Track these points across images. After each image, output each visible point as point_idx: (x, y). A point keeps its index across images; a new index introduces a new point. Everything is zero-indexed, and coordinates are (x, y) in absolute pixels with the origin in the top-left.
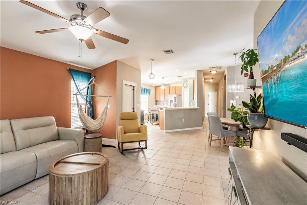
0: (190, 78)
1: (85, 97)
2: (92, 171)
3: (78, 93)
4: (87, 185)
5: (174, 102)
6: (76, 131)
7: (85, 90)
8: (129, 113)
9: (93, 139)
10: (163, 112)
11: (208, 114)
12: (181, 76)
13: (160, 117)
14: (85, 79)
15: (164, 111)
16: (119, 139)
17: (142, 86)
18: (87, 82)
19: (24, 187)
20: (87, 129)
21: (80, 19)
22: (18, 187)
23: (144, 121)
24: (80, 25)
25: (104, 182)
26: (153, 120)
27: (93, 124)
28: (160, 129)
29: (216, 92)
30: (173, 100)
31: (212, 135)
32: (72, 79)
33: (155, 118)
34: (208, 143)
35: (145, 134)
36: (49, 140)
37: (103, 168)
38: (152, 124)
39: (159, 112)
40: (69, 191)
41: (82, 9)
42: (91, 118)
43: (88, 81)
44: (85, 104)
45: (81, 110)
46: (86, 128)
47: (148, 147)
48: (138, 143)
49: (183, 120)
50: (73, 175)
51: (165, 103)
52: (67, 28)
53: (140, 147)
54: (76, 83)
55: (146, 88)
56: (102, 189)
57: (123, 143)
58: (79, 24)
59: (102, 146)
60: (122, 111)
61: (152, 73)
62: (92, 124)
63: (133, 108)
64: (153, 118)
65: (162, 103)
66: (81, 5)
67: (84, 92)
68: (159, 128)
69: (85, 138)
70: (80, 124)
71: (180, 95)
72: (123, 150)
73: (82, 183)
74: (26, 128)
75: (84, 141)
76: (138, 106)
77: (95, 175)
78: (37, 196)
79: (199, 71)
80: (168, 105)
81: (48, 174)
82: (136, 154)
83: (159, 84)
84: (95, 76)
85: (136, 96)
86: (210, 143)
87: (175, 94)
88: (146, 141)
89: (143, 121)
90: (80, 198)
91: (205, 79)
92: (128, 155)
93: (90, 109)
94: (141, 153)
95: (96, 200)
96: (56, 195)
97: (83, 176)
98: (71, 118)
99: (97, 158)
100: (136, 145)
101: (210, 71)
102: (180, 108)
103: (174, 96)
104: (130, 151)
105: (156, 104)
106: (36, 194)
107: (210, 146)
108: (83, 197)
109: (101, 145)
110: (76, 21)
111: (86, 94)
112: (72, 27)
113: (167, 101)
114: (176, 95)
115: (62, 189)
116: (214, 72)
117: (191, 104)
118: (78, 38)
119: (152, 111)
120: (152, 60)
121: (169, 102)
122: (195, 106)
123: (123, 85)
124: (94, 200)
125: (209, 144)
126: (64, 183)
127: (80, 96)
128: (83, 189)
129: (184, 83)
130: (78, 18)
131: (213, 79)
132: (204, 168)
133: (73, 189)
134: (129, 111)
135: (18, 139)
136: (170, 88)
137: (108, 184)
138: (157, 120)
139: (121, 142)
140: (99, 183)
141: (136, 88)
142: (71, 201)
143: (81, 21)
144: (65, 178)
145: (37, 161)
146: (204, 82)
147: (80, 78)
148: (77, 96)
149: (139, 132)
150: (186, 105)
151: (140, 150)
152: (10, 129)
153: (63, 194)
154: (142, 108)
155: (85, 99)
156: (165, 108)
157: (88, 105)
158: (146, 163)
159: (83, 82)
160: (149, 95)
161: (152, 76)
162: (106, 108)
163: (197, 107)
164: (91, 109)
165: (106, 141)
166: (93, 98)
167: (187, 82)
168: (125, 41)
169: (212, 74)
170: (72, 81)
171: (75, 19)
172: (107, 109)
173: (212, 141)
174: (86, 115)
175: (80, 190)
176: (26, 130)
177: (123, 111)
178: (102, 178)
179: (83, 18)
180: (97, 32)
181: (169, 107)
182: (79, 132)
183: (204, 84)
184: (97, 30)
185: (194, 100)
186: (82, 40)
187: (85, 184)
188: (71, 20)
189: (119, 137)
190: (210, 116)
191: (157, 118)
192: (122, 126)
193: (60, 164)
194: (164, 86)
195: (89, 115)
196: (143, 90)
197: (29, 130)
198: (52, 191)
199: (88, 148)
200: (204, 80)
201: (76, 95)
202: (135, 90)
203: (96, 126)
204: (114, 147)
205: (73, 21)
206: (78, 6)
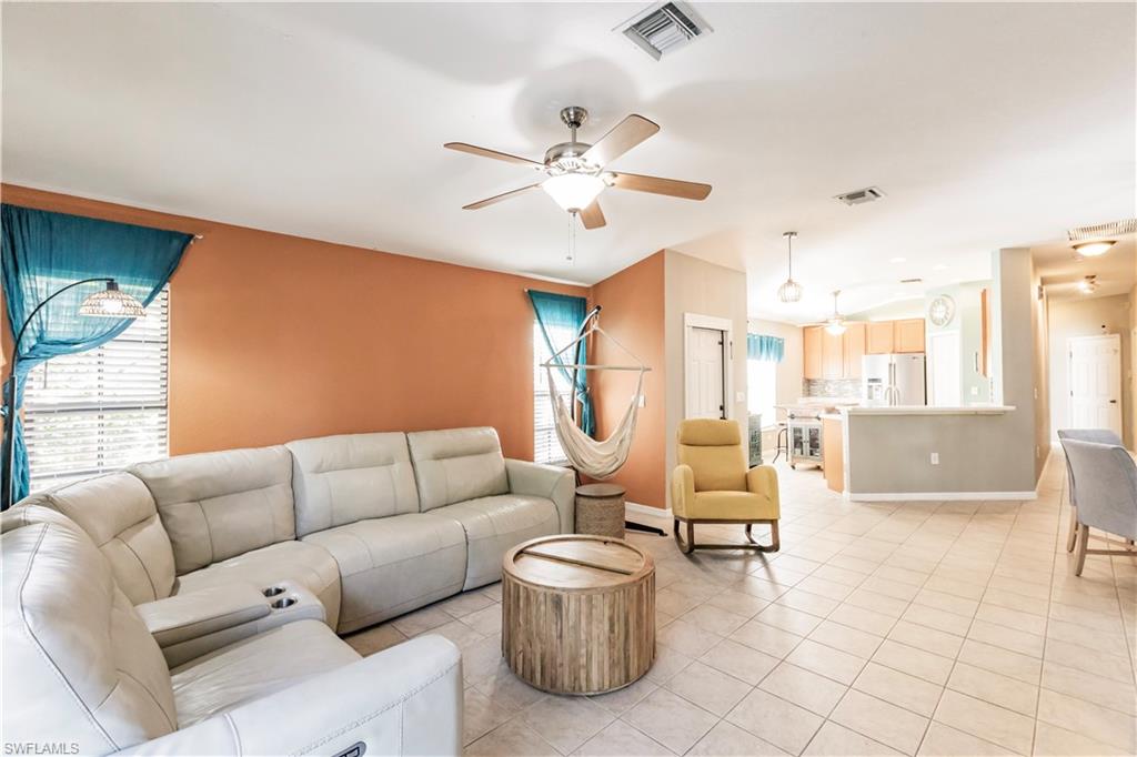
0: (965, 284)
1: (570, 372)
2: (612, 587)
3: (552, 362)
4: (601, 626)
5: (885, 383)
6: (555, 473)
7: (571, 352)
8: (708, 423)
9: (599, 501)
10: (840, 422)
11: (1061, 434)
12: (919, 280)
13: (826, 441)
14: (569, 316)
15: (843, 418)
16: (678, 507)
17: (754, 329)
18: (576, 324)
19: (441, 606)
20: (580, 469)
21: (571, 153)
22: (431, 601)
23: (763, 453)
24: (571, 171)
25: (645, 630)
26: (798, 451)
27: (597, 456)
28: (830, 487)
29: (1118, 336)
30: (884, 374)
31: (1086, 528)
32: (536, 321)
33: (808, 444)
34: (1064, 564)
35: (768, 499)
36: (488, 491)
37: (642, 585)
38: (793, 467)
39: (820, 423)
40: (554, 634)
41: (576, 123)
42: (586, 435)
43: (579, 323)
44: (570, 393)
45: (561, 412)
46: (576, 466)
47: (781, 546)
48: (744, 526)
49: (935, 459)
50: (564, 590)
51: (846, 387)
52: (536, 185)
53: (752, 542)
54: (546, 329)
55: (767, 334)
56: (640, 647)
57: (691, 522)
58: (567, 168)
59: (627, 527)
60: (684, 417)
61: (790, 282)
62: (591, 453)
63: (722, 408)
64: (798, 443)
65: (831, 389)
66: (572, 113)
67: (569, 357)
68: (825, 481)
69: (577, 495)
70: (558, 452)
71: (916, 355)
72: (693, 547)
73: (587, 618)
74: (440, 456)
75: (575, 503)
76: (739, 399)
77: (622, 601)
78: (473, 636)
79: (1010, 254)
80: (859, 395)
81: (499, 581)
82: (738, 565)
83: (821, 317)
84: (599, 308)
85: (730, 364)
86: (1075, 561)
87: (893, 352)
88: (774, 522)
89: (759, 454)
90: (583, 661)
91: (1044, 281)
92: (710, 565)
93: (584, 410)
94: (755, 565)
95: (623, 678)
96: (521, 638)
97: (590, 599)
98: (536, 433)
99: (621, 554)
100: (737, 535)
101: (1075, 247)
102: (919, 407)
103: (887, 359)
104: (717, 551)
105: (808, 393)
106: (471, 628)
107: (1078, 575)
108: (591, 658)
109: (624, 525)
110: (561, 160)
111: (572, 363)
112: (552, 179)
113: (856, 381)
114: (894, 355)
115: (538, 624)
116: (1095, 250)
117: (974, 391)
118: (566, 209)
119: (792, 417)
120: (792, 233)
121: (865, 384)
122: (992, 401)
123: (686, 329)
124: (619, 674)
125: (1074, 569)
126: (543, 608)
127: (556, 369)
128: (589, 634)
129: (934, 305)
130: (565, 154)
131: (1093, 277)
132: (1043, 659)
133: (565, 630)
134: (708, 418)
135: (422, 483)
136: (868, 328)
137: (654, 642)
138: (812, 454)
139: (684, 516)
140: (631, 630)
141: (729, 338)
142: (559, 661)
143: (576, 160)
144: (545, 594)
145: (467, 543)
146: (1041, 296)
147: (557, 314)
148: (551, 369)
149: (747, 490)
150: (948, 394)
151: (752, 552)
152: (407, 457)
153: (541, 640)
154: (754, 408)
155: (572, 376)
156: (850, 408)
157: (580, 397)
158: (778, 600)
159: (563, 325)
160: (779, 359)
161: (790, 291)
162: (633, 408)
163: (1005, 404)
164: (586, 409)
165: (635, 511)
166: (591, 375)
167: (949, 303)
168: (699, 192)
169: (1083, 257)
170: (537, 326)
171: (558, 156)
172: (637, 408)
173: (1087, 556)
174: (574, 425)
175: (583, 637)
176: (438, 462)
177: (687, 418)
178: (639, 614)
179: (580, 149)
180: (615, 180)
181: (864, 404)
182: (563, 476)
183: (1039, 305)
184: (615, 175)
185: (985, 373)
186: (574, 211)
187: (595, 623)
188: (547, 162)
189: (680, 500)
190: (1076, 447)
191: (814, 444)
192: (687, 467)
193: (525, 559)
194: (839, 324)
195: (581, 425)
196: (755, 341)
197: (445, 462)
198: (512, 626)
199: (588, 526)
200: (1041, 289)
201: (547, 365)
202: (727, 344)
203: (605, 461)
204: (661, 532)
205: (553, 164)
206: (563, 118)
